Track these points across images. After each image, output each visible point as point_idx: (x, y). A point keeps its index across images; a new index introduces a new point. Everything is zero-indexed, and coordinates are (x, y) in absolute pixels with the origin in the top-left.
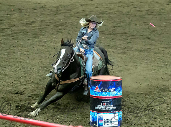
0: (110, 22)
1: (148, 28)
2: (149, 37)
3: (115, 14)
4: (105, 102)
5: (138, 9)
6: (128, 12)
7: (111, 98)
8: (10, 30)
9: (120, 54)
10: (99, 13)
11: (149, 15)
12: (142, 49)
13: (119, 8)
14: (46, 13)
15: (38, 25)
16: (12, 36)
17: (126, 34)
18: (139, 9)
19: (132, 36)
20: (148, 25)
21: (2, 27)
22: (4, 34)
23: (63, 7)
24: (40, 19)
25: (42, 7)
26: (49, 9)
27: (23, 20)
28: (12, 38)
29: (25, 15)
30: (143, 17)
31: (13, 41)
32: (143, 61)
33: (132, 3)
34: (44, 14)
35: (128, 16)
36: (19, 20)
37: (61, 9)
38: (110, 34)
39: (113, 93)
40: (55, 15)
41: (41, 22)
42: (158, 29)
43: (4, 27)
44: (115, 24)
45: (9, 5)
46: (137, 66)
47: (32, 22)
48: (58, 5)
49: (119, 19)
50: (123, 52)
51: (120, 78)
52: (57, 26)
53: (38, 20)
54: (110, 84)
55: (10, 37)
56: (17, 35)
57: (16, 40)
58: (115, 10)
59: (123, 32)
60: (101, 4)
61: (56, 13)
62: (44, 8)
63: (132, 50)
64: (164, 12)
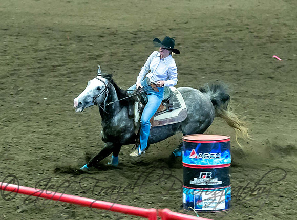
0: (214, 54)
1: (271, 63)
2: (273, 76)
3: (222, 42)
4: (205, 174)
5: (255, 34)
6: (241, 39)
7: (214, 168)
8: (65, 67)
10: (198, 41)
11: (272, 43)
12: (262, 95)
13: (227, 33)
14: (118, 42)
15: (106, 60)
16: (68, 77)
17: (238, 73)
18: (257, 35)
19: (248, 74)
20: (271, 58)
21: (53, 64)
22: (56, 74)
23: (144, 33)
24: (109, 51)
25: (113, 34)
26: (123, 35)
27: (83, 53)
28: (68, 79)
29: (87, 45)
30: (264, 46)
31: (70, 84)
32: (263, 112)
33: (247, 26)
34: (116, 44)
35: (241, 45)
36: (78, 54)
37: (140, 35)
38: (214, 72)
39: (218, 160)
40: (132, 44)
41: (111, 55)
42: (285, 64)
43: (56, 64)
44: (222, 57)
45: (63, 31)
46: (253, 119)
47: (98, 56)
48: (136, 30)
49: (227, 50)
50: (233, 99)
51: (227, 138)
52: (135, 62)
53: (107, 52)
54: (212, 147)
55: (65, 79)
56: (75, 76)
57: (74, 82)
58: (221, 37)
59: (233, 69)
60: (201, 28)
61: (133, 42)
62: (115, 34)
63: (247, 95)
64: (295, 39)
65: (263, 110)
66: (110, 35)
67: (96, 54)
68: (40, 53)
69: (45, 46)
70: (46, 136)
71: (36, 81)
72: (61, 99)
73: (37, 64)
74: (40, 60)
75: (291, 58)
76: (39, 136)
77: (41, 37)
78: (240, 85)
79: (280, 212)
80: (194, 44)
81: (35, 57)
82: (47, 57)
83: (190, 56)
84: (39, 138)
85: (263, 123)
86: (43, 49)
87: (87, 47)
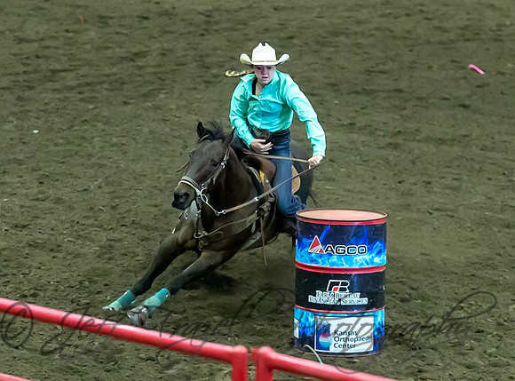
0: (357, 58)
1: (465, 77)
2: (467, 103)
3: (372, 35)
4: (338, 284)
5: (436, 23)
6: (409, 32)
7: (354, 273)
8: (74, 74)
9: (383, 148)
10: (327, 32)
11: (468, 40)
12: (447, 137)
13: (384, 19)
14: (176, 29)
15: (153, 64)
16: (79, 93)
17: (402, 94)
18: (441, 25)
19: (419, 98)
20: (463, 68)
21: (51, 67)
22: (57, 86)
23: (225, 13)
24: (158, 45)
25: (167, 13)
26: (185, 17)
27: (110, 48)
28: (80, 96)
29: (117, 33)
30: (451, 46)
31: (82, 104)
32: (448, 170)
33: (421, 8)
34: (171, 32)
35: (409, 42)
36: (98, 49)
37: (218, 18)
38: (357, 93)
39: (362, 259)
40: (202, 35)
41: (163, 54)
42: (491, 81)
43: (58, 67)
44: (371, 63)
45: (71, 6)
46: (429, 183)
47: (136, 54)
48: (210, 7)
49: (382, 51)
50: (391, 144)
51: (381, 216)
52: (208, 68)
53: (154, 48)
54: (352, 234)
55: (74, 96)
56: (94, 91)
57: (90, 103)
58: (371, 26)
59: (392, 88)
60: (334, 7)
61: (205, 30)
62: (171, 15)
63: (418, 138)
64: (512, 34)
65: (448, 167)
66: (161, 15)
67: (135, 50)
68: (28, 45)
69: (37, 33)
70: (36, 203)
71: (20, 99)
72: (65, 134)
73: (22, 66)
74: (28, 58)
75: (502, 70)
76: (22, 203)
77: (30, 15)
78: (405, 118)
79: (476, 360)
80: (320, 38)
81: (18, 52)
82: (40, 54)
83: (311, 61)
84: (22, 206)
85: (447, 191)
86: (33, 37)
87: (117, 38)
